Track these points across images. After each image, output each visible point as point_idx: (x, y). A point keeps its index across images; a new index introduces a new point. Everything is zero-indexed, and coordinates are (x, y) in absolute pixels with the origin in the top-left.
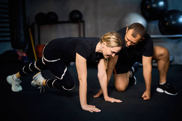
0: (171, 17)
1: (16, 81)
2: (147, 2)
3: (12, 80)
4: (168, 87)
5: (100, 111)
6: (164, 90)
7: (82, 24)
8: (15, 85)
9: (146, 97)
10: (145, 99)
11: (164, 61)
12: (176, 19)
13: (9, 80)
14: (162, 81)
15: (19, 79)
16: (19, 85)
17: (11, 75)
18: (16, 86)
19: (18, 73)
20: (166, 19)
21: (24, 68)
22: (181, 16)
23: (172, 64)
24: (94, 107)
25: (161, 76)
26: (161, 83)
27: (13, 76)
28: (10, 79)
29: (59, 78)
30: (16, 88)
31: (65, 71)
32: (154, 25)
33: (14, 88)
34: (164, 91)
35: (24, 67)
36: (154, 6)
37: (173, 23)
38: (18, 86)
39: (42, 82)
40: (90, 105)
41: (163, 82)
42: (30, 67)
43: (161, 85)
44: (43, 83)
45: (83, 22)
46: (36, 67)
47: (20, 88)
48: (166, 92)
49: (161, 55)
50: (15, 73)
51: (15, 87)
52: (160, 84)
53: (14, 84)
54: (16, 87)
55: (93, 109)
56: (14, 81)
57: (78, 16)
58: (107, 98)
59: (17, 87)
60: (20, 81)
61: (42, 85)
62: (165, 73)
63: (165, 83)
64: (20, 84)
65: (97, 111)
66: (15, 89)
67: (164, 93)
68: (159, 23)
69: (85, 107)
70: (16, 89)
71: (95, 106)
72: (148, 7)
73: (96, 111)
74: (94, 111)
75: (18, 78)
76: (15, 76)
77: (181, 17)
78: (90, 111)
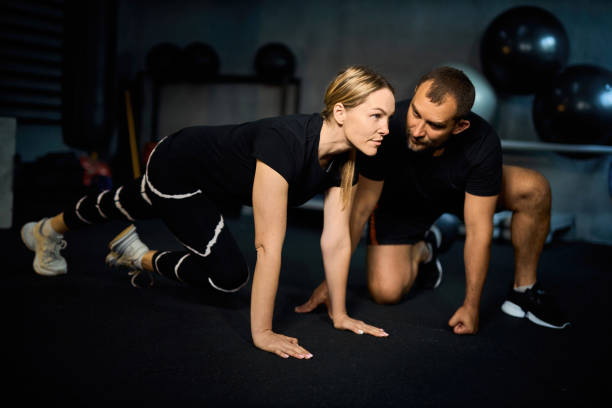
0: (576, 87)
1: (51, 239)
2: (503, 34)
3: (38, 235)
4: (538, 301)
5: (310, 356)
6: (525, 310)
7: (291, 89)
8: (46, 252)
9: (461, 323)
10: (458, 330)
11: (531, 216)
12: (591, 94)
13: (28, 235)
14: (523, 280)
15: (61, 237)
16: (58, 253)
17: (37, 220)
18: (47, 257)
19: (60, 217)
20: (558, 92)
21: (82, 204)
22: (608, 87)
23: (568, 237)
24: (291, 342)
25: (520, 265)
26: (518, 285)
27: (42, 225)
28: (32, 233)
29: (196, 252)
30: (48, 263)
31: (218, 231)
32: (521, 109)
33: (42, 264)
34: (526, 313)
35: (81, 201)
36: (525, 47)
37: (581, 105)
38: (55, 258)
39: (140, 260)
40: (282, 336)
41: (525, 284)
42: (99, 201)
43: (519, 294)
44: (142, 264)
45: (297, 83)
46: (118, 205)
47: (61, 266)
48: (532, 317)
49: (524, 196)
50: (49, 216)
51: (43, 260)
52: (516, 288)
53: (41, 249)
54: (46, 261)
55: (288, 349)
56: (45, 241)
57: (281, 62)
58: (341, 319)
59: (50, 259)
60: (63, 242)
61: (141, 267)
62: (533, 256)
63: (530, 287)
64: (63, 253)
65: (302, 357)
66: (43, 267)
67: (526, 319)
68: (535, 103)
69: (264, 338)
70: (46, 266)
71: (295, 340)
72: (506, 50)
73: (296, 356)
74: (292, 353)
75: (60, 232)
76: (49, 225)
77: (608, 91)
78: (278, 352)
